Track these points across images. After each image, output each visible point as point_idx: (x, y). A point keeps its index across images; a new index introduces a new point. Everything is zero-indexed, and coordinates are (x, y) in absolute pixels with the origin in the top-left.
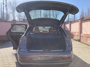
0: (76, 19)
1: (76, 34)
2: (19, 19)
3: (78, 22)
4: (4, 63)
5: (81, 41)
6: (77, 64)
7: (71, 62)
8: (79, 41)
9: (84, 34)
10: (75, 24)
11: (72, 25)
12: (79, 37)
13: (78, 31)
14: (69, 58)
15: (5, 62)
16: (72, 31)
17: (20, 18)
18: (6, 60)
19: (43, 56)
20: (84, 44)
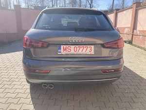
0: (125, 6)
1: (126, 31)
2: (28, 6)
3: (132, 8)
4: (3, 80)
5: (133, 43)
6: (127, 80)
7: (119, 77)
8: (130, 42)
9: (140, 31)
10: (124, 12)
11: (119, 14)
12: (131, 35)
13: (129, 26)
14: (117, 71)
15: (5, 76)
16: (118, 26)
17: (29, 3)
18: (6, 74)
19: (69, 68)
20: (138, 47)
